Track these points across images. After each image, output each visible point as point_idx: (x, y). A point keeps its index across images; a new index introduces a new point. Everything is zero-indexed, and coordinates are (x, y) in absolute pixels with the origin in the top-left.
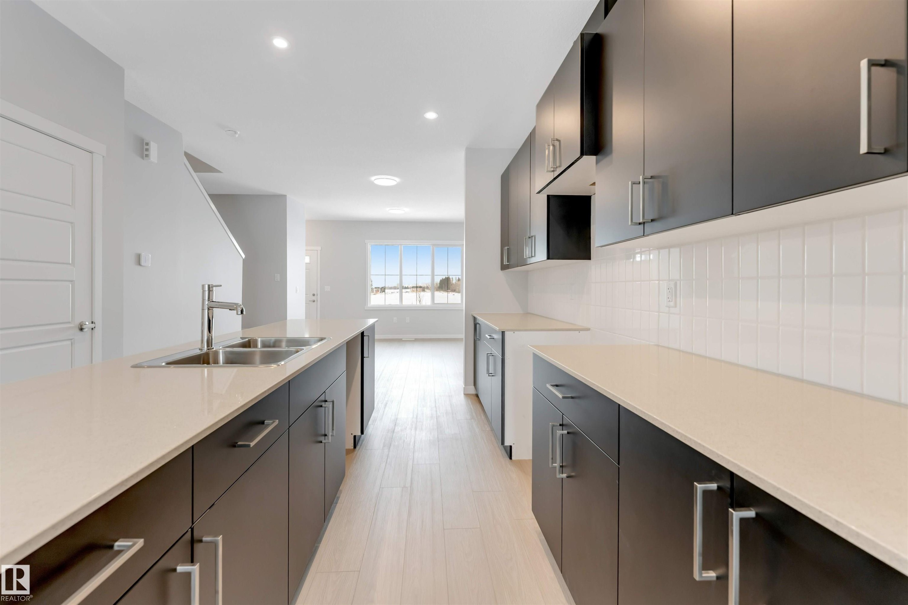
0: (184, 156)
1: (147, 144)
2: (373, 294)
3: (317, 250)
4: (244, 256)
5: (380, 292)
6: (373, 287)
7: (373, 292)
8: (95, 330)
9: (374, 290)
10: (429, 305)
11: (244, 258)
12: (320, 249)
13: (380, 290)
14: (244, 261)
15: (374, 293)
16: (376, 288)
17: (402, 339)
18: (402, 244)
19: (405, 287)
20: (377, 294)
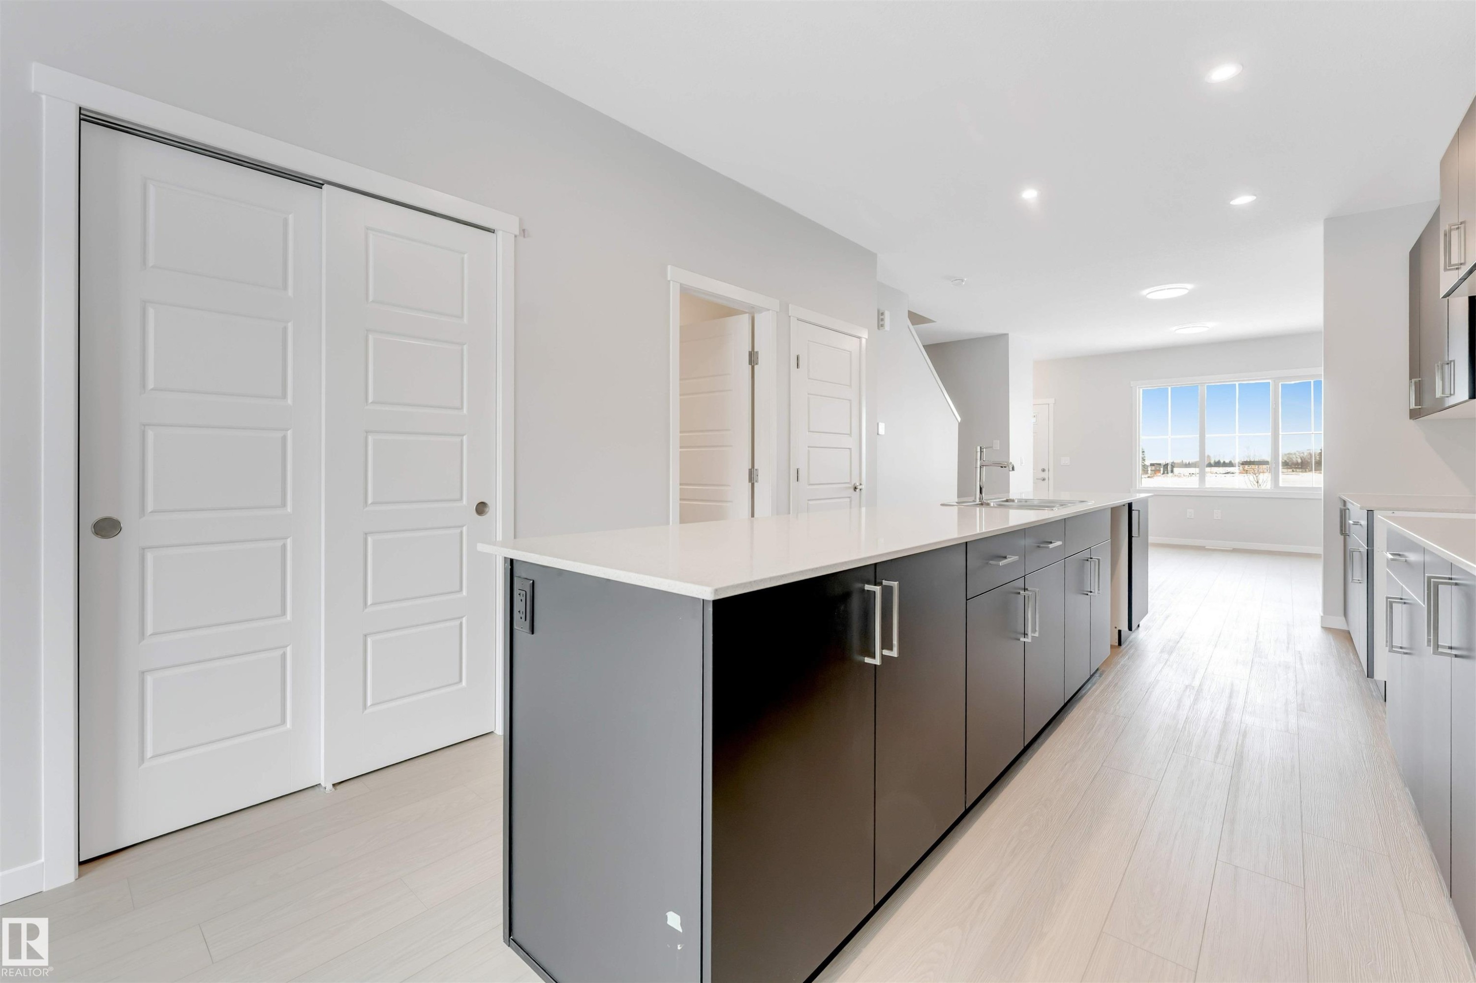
0: (908, 319)
1: (882, 314)
2: (1146, 476)
3: (1049, 404)
4: (959, 419)
5: (1162, 472)
6: (1147, 463)
7: (1147, 473)
8: (863, 491)
9: (1149, 469)
10: (1269, 490)
11: (959, 421)
12: (1054, 402)
13: (1162, 469)
14: (960, 424)
15: (1149, 475)
16: (1152, 465)
17: (1205, 547)
18: (1204, 383)
19: (1224, 462)
20: (1155, 478)
